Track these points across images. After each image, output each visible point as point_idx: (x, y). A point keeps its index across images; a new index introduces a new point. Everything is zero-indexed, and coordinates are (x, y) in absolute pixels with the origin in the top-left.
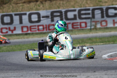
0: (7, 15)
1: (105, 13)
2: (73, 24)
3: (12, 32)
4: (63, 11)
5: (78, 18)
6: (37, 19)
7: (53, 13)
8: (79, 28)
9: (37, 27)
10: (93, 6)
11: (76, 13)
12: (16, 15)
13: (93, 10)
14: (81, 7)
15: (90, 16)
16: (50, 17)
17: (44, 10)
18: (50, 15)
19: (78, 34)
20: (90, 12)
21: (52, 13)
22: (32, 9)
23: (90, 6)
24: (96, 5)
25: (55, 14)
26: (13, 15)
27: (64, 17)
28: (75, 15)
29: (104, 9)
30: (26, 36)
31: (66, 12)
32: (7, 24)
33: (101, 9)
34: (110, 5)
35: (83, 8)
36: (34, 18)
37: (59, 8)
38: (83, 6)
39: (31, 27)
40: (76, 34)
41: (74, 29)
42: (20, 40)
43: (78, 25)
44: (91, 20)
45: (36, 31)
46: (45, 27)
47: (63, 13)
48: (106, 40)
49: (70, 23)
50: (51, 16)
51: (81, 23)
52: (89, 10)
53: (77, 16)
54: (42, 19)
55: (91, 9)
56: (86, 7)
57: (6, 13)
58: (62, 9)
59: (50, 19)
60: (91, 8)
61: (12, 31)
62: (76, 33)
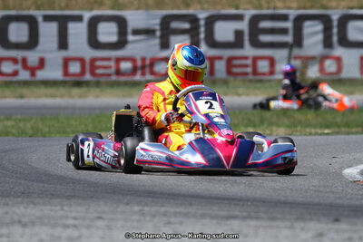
0: (18, 19)
1: (335, 30)
2: (230, 60)
3: (33, 74)
4: (202, 15)
5: (247, 43)
6: (114, 39)
7: (169, 23)
8: (250, 77)
9: (112, 64)
10: (300, 8)
11: (243, 26)
12: (47, 18)
13: (300, 20)
14: (259, 7)
15: (289, 38)
16: (158, 33)
17: (138, 9)
18: (158, 27)
19: (248, 95)
20: (289, 25)
21: (166, 21)
22: (101, 4)
23: (289, 8)
24: (308, 4)
25: (175, 25)
26: (40, 19)
27: (202, 36)
28: (239, 34)
29: (335, 18)
30: (76, 91)
31: (211, 21)
32: (18, 46)
33: (325, 20)
34: (352, 8)
35: (265, 12)
36: (107, 32)
37: (187, 6)
38: (265, 5)
39: (93, 60)
40: (239, 95)
41: (231, 78)
42: (58, 101)
43: (246, 66)
44: (290, 52)
45: (109, 75)
46: (139, 63)
47: (202, 23)
48: (339, 119)
49: (220, 58)
50: (162, 29)
51: (255, 59)
52: (284, 18)
53: (246, 37)
54: (130, 38)
55: (292, 17)
56: (275, 8)
57: (17, 10)
58: (196, 9)
59: (157, 41)
60: (293, 13)
61: (33, 71)
62: (240, 91)
